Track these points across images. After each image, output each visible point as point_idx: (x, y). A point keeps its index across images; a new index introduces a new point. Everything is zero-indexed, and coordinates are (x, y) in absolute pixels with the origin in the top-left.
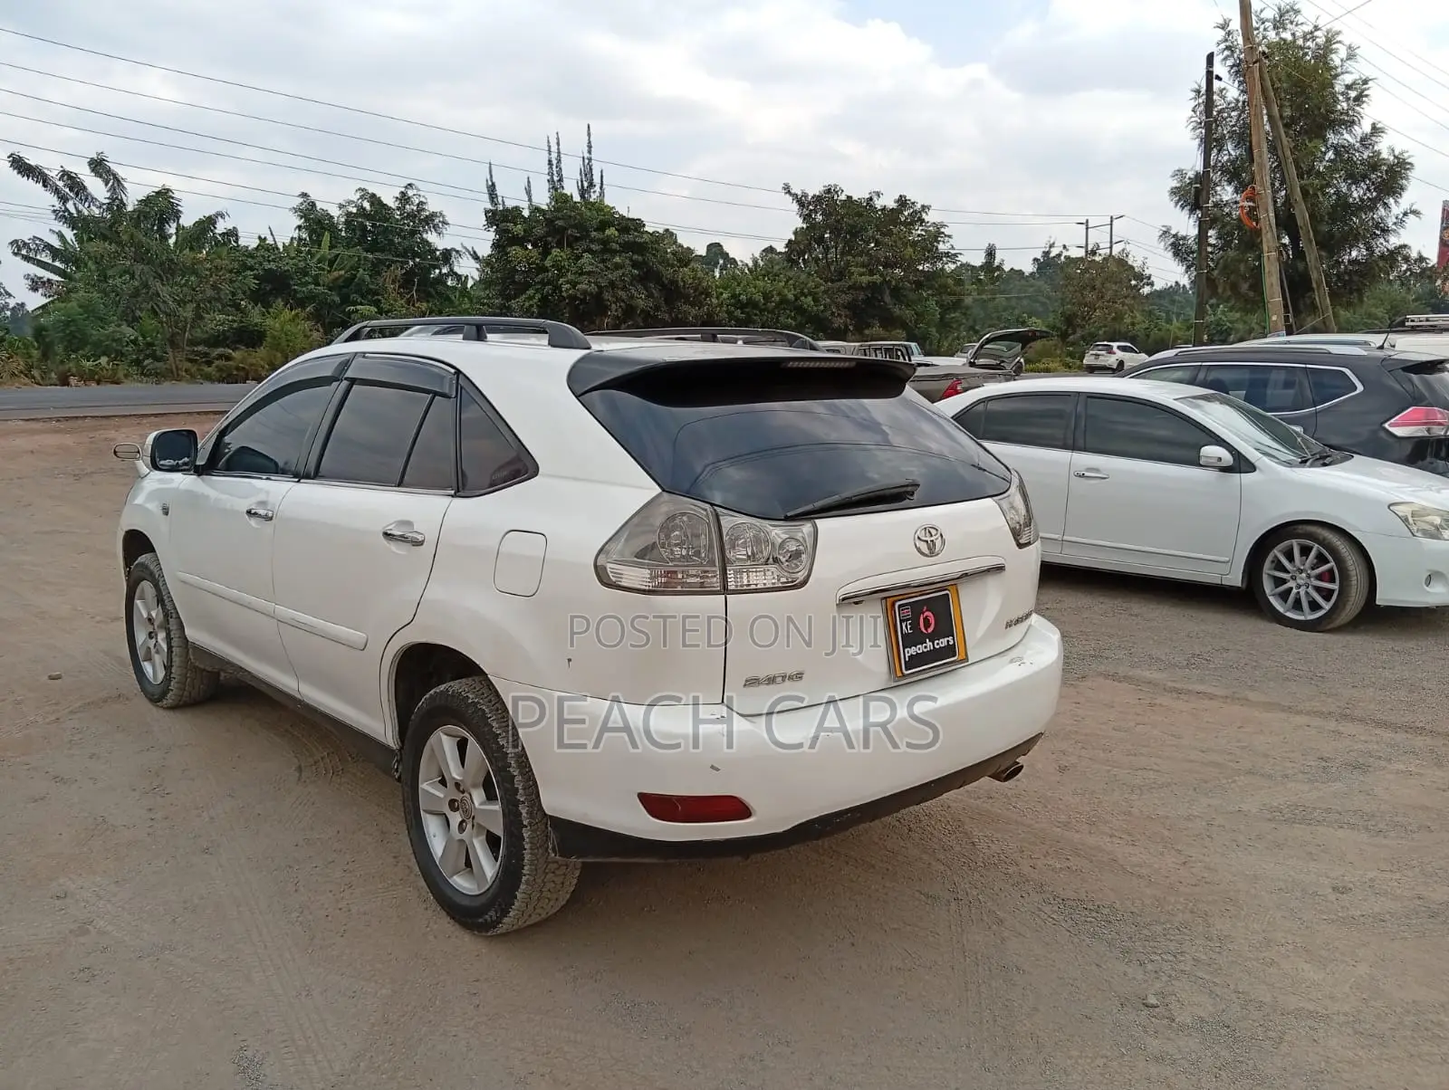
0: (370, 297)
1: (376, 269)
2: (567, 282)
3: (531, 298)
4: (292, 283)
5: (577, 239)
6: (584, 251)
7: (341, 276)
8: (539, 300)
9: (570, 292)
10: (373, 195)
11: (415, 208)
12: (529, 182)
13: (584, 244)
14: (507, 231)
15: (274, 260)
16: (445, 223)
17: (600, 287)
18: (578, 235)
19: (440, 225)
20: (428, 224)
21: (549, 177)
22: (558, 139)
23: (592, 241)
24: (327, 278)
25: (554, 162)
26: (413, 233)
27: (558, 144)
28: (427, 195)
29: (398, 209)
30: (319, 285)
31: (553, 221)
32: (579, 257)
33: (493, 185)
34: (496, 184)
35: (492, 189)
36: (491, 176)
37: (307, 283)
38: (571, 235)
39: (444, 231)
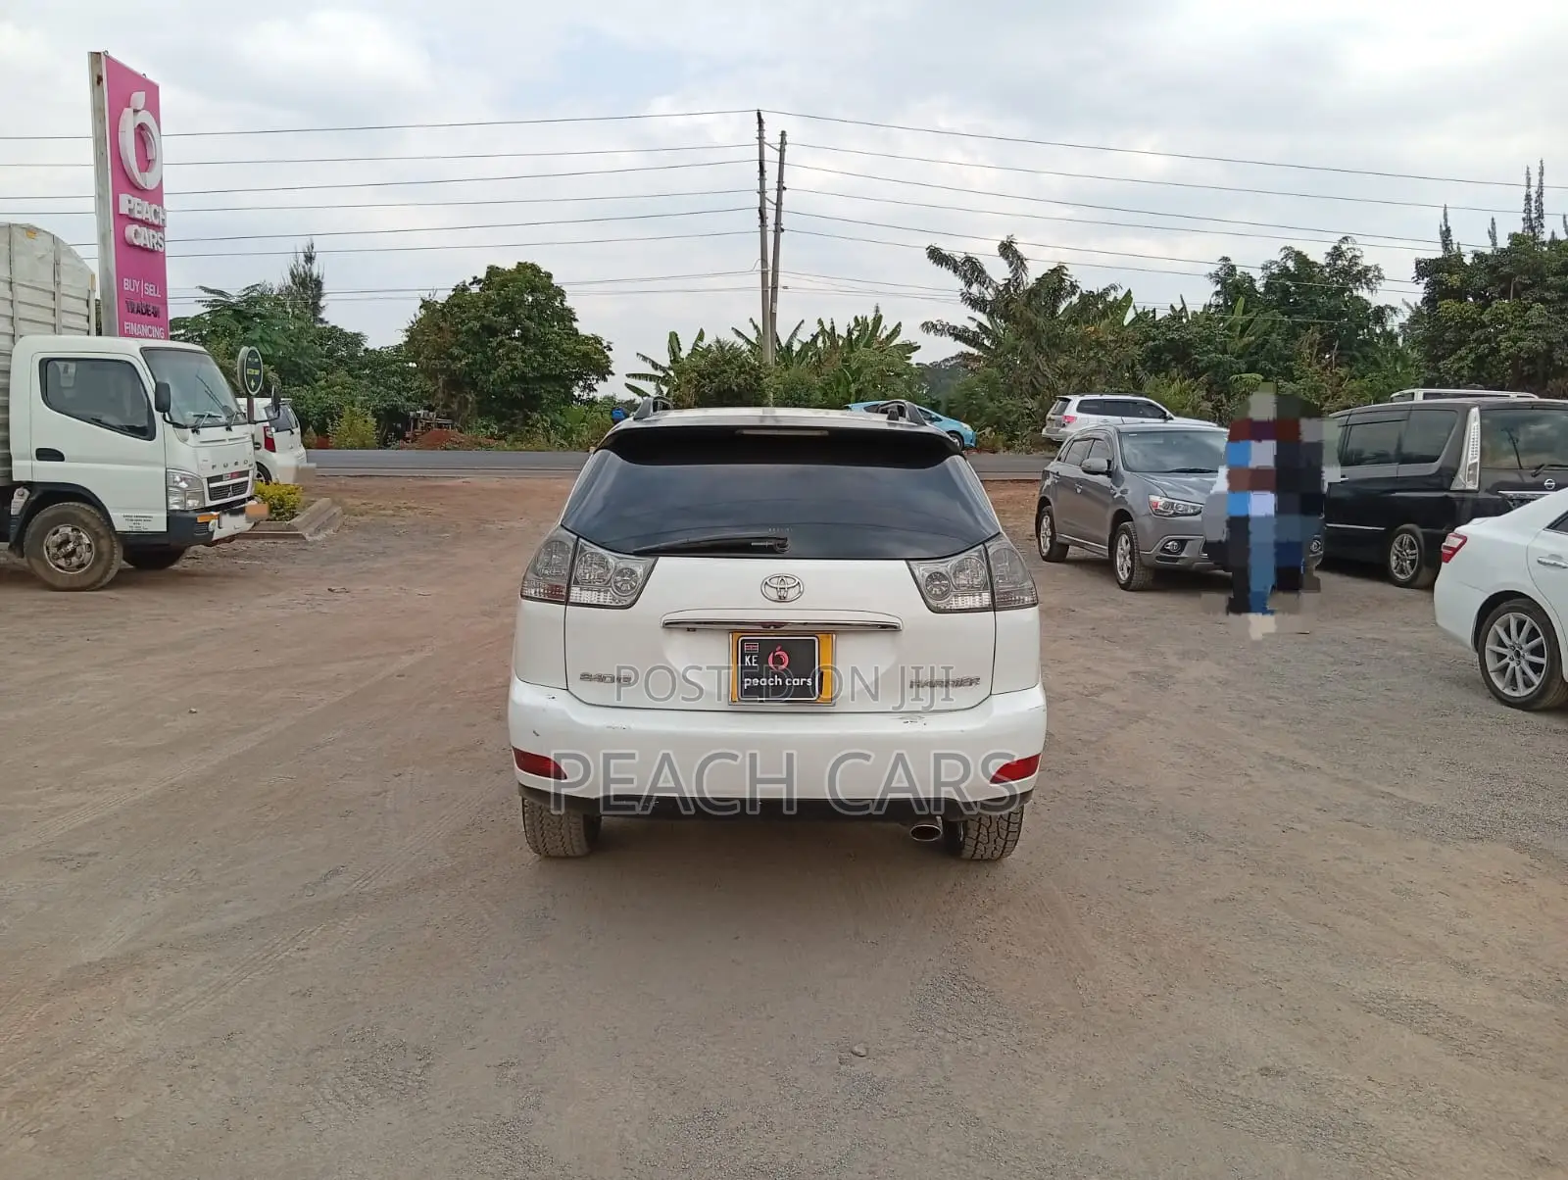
0: (1281, 363)
1: (1293, 334)
2: (1509, 339)
3: (1462, 359)
4: (1193, 352)
5: (1526, 287)
6: (1536, 301)
7: (1253, 342)
8: (1473, 361)
9: (1511, 350)
10: (1299, 254)
11: (1347, 264)
12: (1493, 223)
13: (1537, 292)
14: (1441, 283)
15: (1177, 330)
16: (1380, 277)
17: (1550, 344)
18: (1528, 282)
19: (1374, 280)
20: (1359, 280)
21: (1524, 215)
22: (1542, 168)
23: (1548, 289)
24: (1237, 345)
25: (1534, 196)
26: (1342, 290)
27: (1541, 174)
28: (1363, 248)
29: (1328, 265)
30: (1227, 353)
31: (1496, 268)
32: (1527, 309)
33: (1448, 230)
34: (1451, 228)
35: (1446, 234)
36: (1446, 220)
37: (1208, 352)
38: (1520, 283)
39: (1378, 287)
